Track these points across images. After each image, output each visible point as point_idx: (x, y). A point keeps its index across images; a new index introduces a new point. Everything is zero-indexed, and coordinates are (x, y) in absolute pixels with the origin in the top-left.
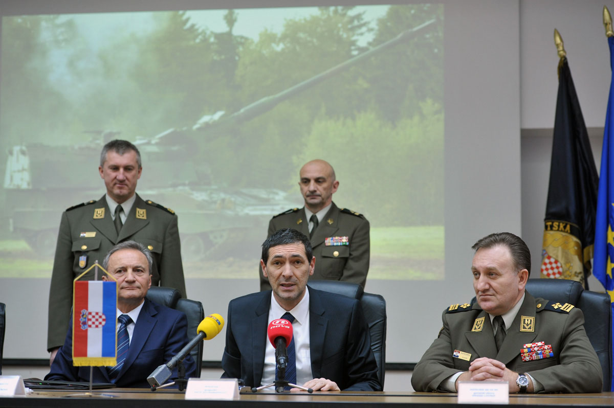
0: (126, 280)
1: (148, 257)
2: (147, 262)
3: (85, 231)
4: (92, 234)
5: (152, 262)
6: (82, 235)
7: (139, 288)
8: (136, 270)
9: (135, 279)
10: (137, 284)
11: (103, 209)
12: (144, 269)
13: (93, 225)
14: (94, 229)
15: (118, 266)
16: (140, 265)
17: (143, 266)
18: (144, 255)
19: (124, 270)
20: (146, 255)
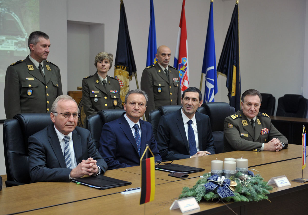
0: (135, 108)
1: (146, 98)
2: (145, 101)
3: (28, 77)
4: (32, 79)
5: (147, 100)
6: (26, 79)
7: (140, 113)
8: (140, 104)
9: (139, 109)
10: (139, 111)
11: (32, 65)
12: (143, 104)
13: (31, 74)
14: (32, 76)
15: (131, 101)
16: (142, 102)
17: (143, 103)
18: (144, 97)
19: (134, 103)
20: (145, 97)
